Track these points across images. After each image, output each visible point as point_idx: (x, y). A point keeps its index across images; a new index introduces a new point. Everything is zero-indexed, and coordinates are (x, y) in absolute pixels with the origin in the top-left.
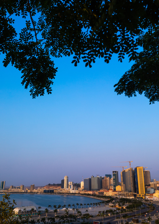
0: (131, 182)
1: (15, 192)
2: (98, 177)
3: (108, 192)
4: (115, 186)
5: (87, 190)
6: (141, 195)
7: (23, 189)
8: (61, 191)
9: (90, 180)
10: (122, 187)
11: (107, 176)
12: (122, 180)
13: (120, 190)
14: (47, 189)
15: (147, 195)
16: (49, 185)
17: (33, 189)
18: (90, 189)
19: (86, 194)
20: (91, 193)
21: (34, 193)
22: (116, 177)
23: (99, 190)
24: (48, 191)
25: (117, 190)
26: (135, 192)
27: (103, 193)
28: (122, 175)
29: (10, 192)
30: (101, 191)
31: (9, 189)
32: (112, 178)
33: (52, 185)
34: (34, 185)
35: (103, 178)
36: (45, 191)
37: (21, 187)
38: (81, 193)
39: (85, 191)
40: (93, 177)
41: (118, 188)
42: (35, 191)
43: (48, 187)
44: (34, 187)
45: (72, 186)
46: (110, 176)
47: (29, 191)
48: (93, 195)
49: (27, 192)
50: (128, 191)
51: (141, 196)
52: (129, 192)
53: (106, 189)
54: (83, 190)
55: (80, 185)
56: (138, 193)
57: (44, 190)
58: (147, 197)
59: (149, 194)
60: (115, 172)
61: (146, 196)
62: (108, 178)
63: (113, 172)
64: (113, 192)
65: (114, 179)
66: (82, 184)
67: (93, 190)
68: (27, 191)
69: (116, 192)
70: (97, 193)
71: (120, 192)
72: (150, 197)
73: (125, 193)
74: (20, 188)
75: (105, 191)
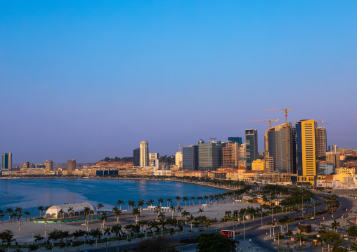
0: (287, 152)
1: (35, 176)
2: (213, 144)
3: (235, 174)
4: (249, 161)
5: (190, 170)
6: (308, 178)
7: (52, 169)
8: (135, 171)
9: (196, 148)
10: (267, 163)
11: (233, 140)
12: (267, 148)
13: (262, 168)
14: (103, 169)
15: (320, 178)
16: (107, 159)
17: (74, 169)
18: (196, 168)
19: (188, 178)
20: (198, 174)
21: (77, 176)
22: (252, 143)
23: (216, 170)
24: (106, 172)
25: (253, 169)
26: (295, 172)
27: (224, 175)
28: (267, 137)
29: (25, 176)
30: (220, 170)
31: (22, 169)
32: (244, 145)
33: (112, 160)
34: (75, 161)
35: (224, 145)
36: (99, 173)
37: (48, 165)
38: (176, 175)
39: (187, 172)
40: (203, 142)
41: (257, 165)
42: (77, 172)
43: (104, 164)
44: (75, 165)
45: (157, 161)
46: (238, 140)
47: (65, 173)
48: (202, 179)
49: (60, 175)
50: (280, 170)
51: (308, 181)
52: (281, 172)
53: (230, 167)
54: (180, 169)
55: (174, 158)
56: (301, 173)
57: (97, 171)
58: (320, 182)
59: (324, 175)
60: (251, 131)
61: (318, 181)
62: (235, 145)
63: (247, 131)
64: (246, 172)
65: (248, 147)
66: (179, 157)
67: (202, 170)
68: (60, 172)
69: (254, 172)
70: (211, 175)
71: (262, 172)
72: (326, 182)
73: (273, 174)
74: (44, 167)
75: (230, 171)
